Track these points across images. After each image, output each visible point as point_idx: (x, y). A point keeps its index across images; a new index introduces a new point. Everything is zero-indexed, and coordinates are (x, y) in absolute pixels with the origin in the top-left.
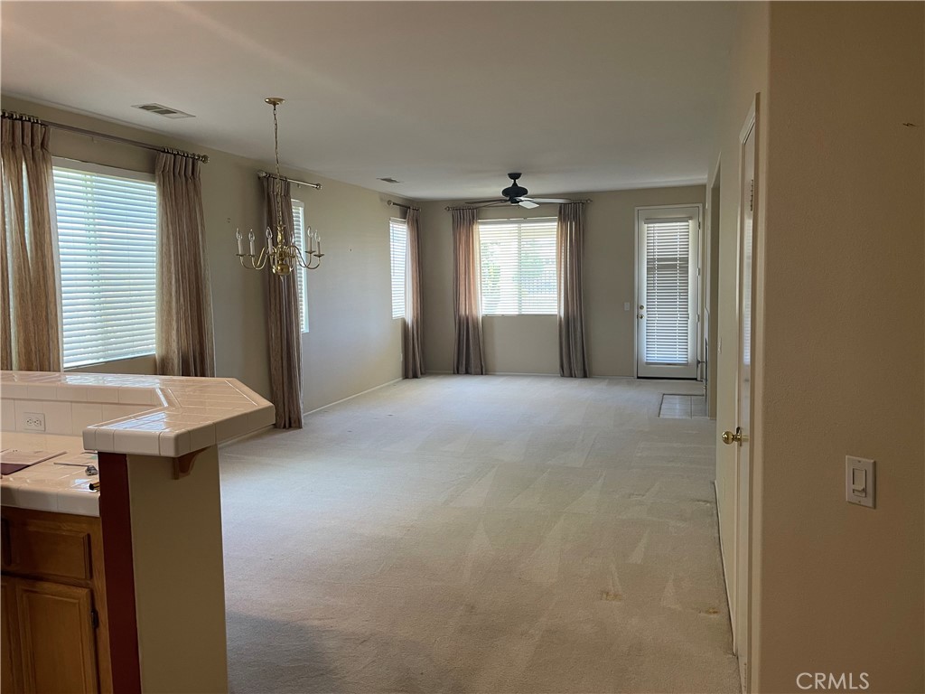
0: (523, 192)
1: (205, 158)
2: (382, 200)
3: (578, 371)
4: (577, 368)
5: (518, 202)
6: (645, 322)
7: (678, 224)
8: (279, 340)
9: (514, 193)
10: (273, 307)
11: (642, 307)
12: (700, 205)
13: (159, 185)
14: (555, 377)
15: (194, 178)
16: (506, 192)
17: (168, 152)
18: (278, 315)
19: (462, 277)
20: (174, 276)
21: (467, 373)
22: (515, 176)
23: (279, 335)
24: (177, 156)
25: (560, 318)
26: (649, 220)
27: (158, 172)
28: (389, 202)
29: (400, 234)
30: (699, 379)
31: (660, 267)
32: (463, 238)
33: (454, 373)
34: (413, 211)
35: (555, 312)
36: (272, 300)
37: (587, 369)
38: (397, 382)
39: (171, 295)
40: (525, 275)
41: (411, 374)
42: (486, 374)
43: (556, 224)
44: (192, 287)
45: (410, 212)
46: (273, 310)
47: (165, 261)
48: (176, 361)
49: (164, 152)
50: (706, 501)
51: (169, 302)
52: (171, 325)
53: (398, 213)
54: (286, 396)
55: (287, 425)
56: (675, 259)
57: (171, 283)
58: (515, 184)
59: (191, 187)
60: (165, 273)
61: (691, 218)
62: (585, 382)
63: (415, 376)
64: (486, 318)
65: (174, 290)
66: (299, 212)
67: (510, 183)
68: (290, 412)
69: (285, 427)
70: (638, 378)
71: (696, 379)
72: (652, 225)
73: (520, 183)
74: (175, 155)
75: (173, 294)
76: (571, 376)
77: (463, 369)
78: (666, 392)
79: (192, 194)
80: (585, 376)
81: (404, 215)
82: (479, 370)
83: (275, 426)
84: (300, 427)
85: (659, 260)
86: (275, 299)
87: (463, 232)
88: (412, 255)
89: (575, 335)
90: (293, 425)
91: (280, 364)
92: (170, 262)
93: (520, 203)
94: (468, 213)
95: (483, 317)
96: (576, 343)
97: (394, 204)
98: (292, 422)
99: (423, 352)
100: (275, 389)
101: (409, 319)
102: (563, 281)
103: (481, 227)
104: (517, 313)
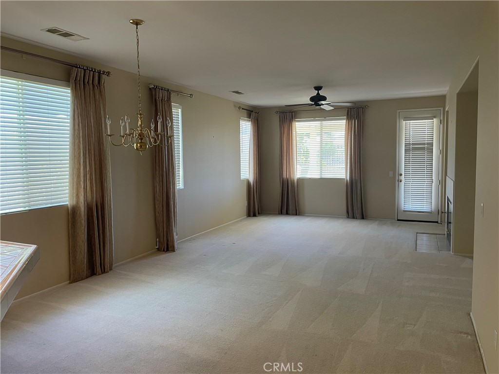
0: (324, 99)
1: (108, 74)
2: (235, 106)
3: (358, 214)
4: (358, 212)
5: (320, 105)
6: (403, 184)
7: (426, 121)
8: (161, 194)
9: (317, 99)
10: (157, 172)
11: (401, 175)
12: (442, 109)
13: (72, 90)
14: (343, 218)
15: (100, 86)
16: (312, 99)
17: (80, 68)
18: (161, 178)
19: (285, 154)
20: (82, 151)
21: (287, 213)
22: (318, 88)
23: (161, 190)
24: (87, 71)
25: (347, 181)
26: (407, 118)
27: (72, 81)
28: (239, 108)
29: (246, 128)
30: (439, 222)
31: (414, 149)
32: (286, 130)
33: (279, 214)
34: (255, 114)
35: (343, 176)
36: (157, 168)
37: (364, 213)
38: (244, 219)
39: (80, 164)
40: (325, 154)
41: (252, 214)
42: (299, 215)
43: (345, 121)
44: (96, 159)
45: (253, 114)
46: (157, 174)
47: (77, 141)
48: (83, 209)
49: (77, 67)
50: (467, 334)
51: (79, 169)
52: (80, 184)
53: (246, 115)
54: (165, 230)
55: (165, 250)
56: (424, 144)
57: (80, 156)
58: (318, 94)
59: (97, 92)
60: (77, 150)
61: (435, 117)
62: (363, 222)
63: (255, 215)
64: (299, 180)
65: (82, 161)
66: (177, 113)
67: (315, 93)
68: (167, 240)
69: (164, 251)
70: (398, 220)
71: (437, 222)
72: (409, 122)
73: (322, 93)
74: (85, 70)
75: (82, 163)
76: (354, 218)
77: (285, 211)
78: (419, 232)
79: (97, 96)
80: (363, 218)
81: (249, 116)
82: (295, 212)
83: (159, 250)
84: (173, 250)
85: (413, 144)
86: (159, 167)
87: (286, 126)
88: (254, 140)
89: (357, 191)
90: (170, 249)
91: (162, 210)
92: (79, 142)
93: (322, 107)
94: (289, 114)
95: (297, 180)
96: (357, 197)
97: (243, 109)
98: (169, 247)
99: (260, 200)
100: (158, 225)
101: (251, 180)
102: (349, 157)
103: (297, 123)
104: (319, 177)
